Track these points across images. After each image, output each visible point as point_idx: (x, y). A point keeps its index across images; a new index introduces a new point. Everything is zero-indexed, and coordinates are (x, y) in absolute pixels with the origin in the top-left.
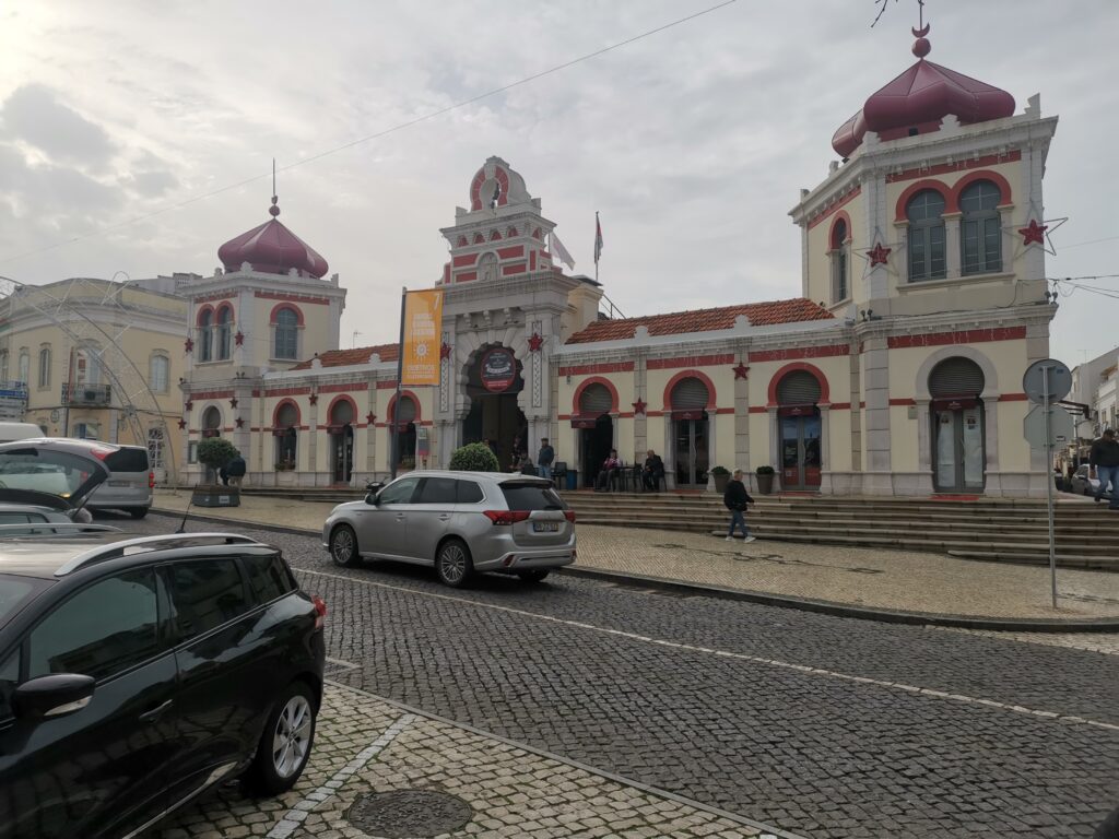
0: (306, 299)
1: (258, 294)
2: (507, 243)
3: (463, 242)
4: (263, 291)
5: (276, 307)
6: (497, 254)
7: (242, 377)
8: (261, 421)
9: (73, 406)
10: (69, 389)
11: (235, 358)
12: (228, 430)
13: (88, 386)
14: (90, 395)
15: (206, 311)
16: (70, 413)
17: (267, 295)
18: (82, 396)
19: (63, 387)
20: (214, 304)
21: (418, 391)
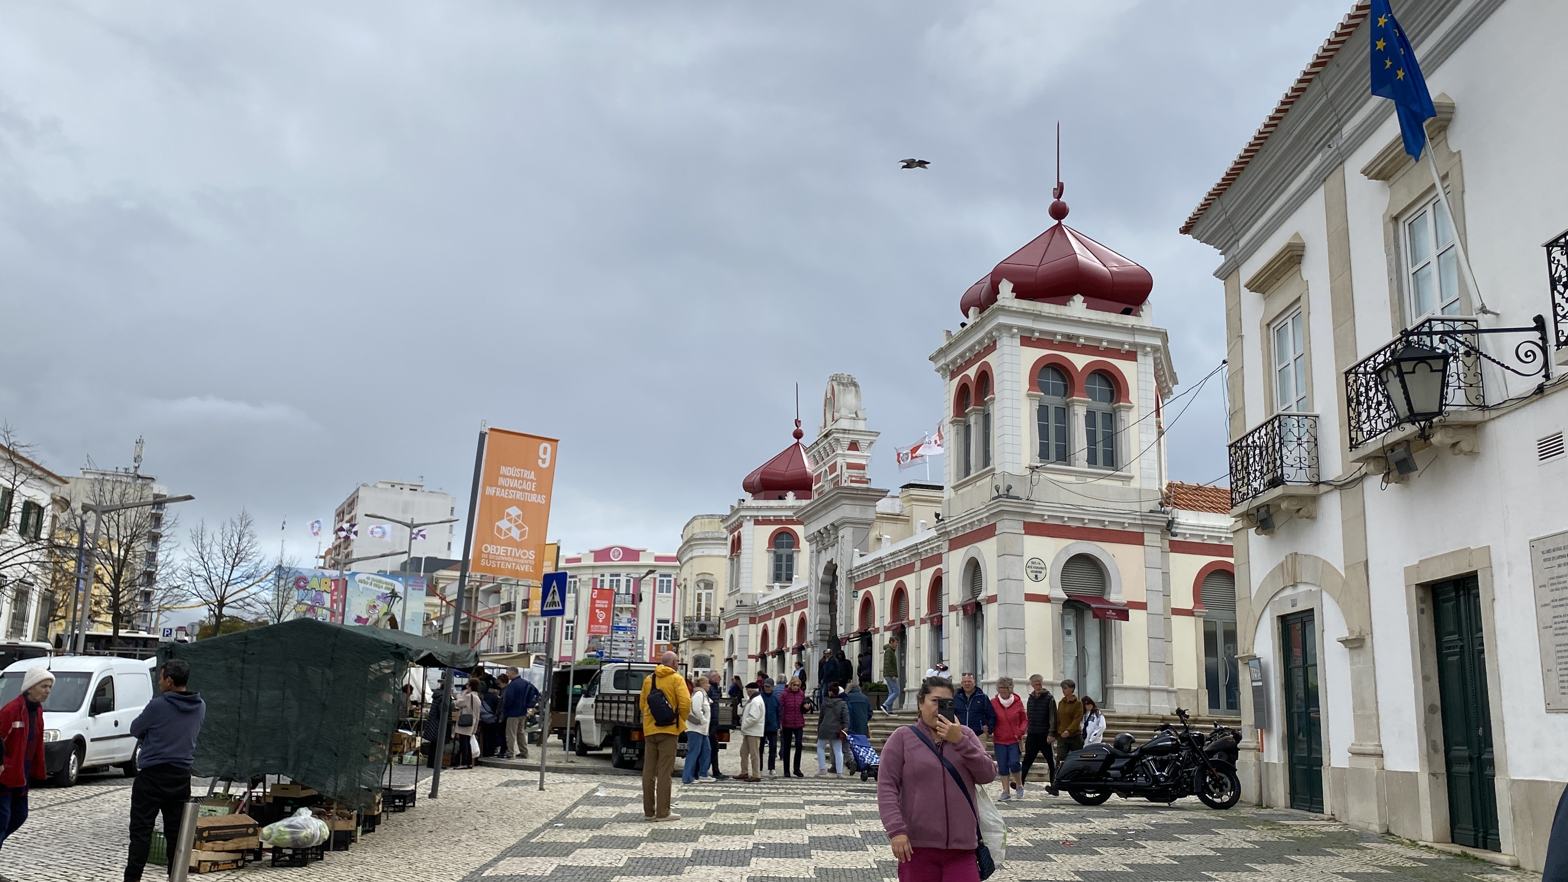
1: (757, 522)
4: (760, 518)
5: (774, 532)
6: (829, 471)
7: (740, 604)
8: (755, 648)
9: (691, 638)
10: (688, 622)
11: (741, 586)
12: (736, 657)
13: (703, 618)
14: (703, 627)
15: (733, 541)
16: (691, 645)
17: (766, 522)
18: (697, 628)
19: (685, 620)
20: (736, 534)
21: (806, 611)
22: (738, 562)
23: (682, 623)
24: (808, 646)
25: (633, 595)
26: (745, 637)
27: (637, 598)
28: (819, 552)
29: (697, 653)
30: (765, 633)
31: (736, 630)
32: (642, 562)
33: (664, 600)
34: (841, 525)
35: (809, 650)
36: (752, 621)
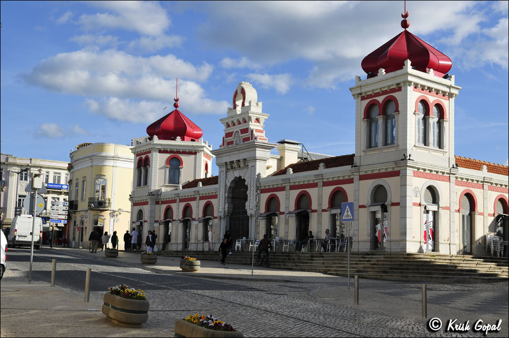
0: (184, 153)
2: (243, 126)
3: (228, 126)
4: (162, 150)
5: (169, 157)
6: (240, 131)
7: (151, 194)
8: (160, 217)
9: (93, 209)
10: (91, 201)
11: (149, 184)
12: (145, 221)
13: (100, 199)
14: (100, 204)
15: (140, 160)
16: (92, 213)
17: (165, 152)
18: (97, 204)
20: (143, 157)
21: (213, 201)
22: (146, 172)
24: (214, 218)
26: (153, 211)
28: (227, 172)
29: (96, 217)
30: (169, 210)
31: (146, 208)
34: (250, 160)
35: (216, 221)
36: (157, 203)
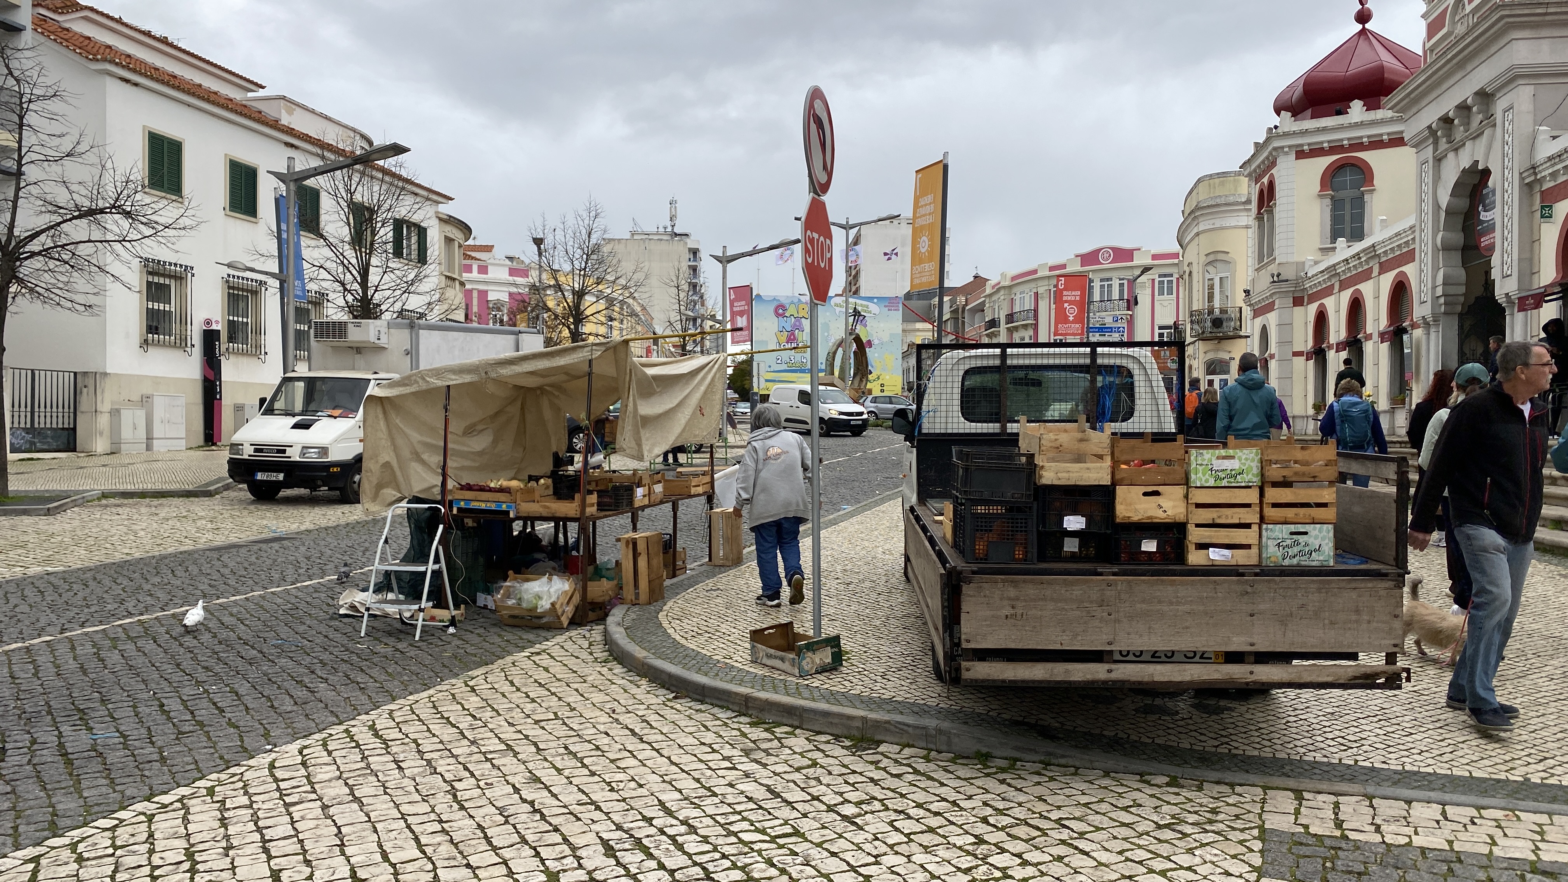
0: (1377, 144)
1: (1301, 154)
4: (1308, 147)
5: (1328, 167)
7: (1278, 279)
8: (1305, 340)
9: (1202, 337)
10: (1195, 317)
11: (1276, 253)
12: (1272, 356)
13: (1217, 312)
14: (1217, 323)
15: (1261, 192)
16: (1201, 346)
17: (1316, 152)
18: (1209, 324)
19: (1191, 315)
20: (1265, 180)
21: (1409, 270)
22: (1272, 219)
23: (1188, 320)
24: (1414, 326)
25: (1128, 301)
26: (1285, 326)
27: (1132, 302)
28: (1439, 160)
29: (1211, 356)
30: (1321, 319)
31: (1272, 319)
32: (1137, 262)
33: (1165, 303)
34: (1499, 89)
35: (1418, 333)
36: (1298, 302)
